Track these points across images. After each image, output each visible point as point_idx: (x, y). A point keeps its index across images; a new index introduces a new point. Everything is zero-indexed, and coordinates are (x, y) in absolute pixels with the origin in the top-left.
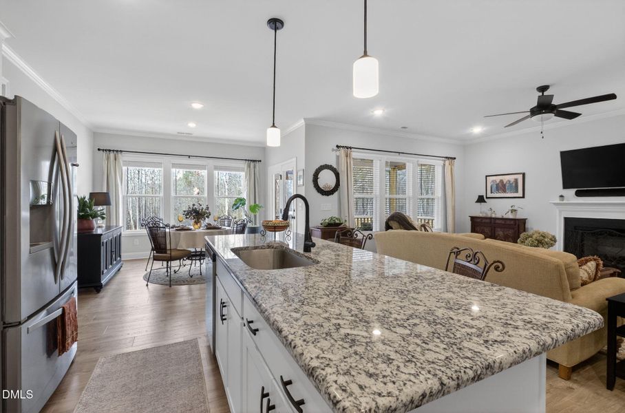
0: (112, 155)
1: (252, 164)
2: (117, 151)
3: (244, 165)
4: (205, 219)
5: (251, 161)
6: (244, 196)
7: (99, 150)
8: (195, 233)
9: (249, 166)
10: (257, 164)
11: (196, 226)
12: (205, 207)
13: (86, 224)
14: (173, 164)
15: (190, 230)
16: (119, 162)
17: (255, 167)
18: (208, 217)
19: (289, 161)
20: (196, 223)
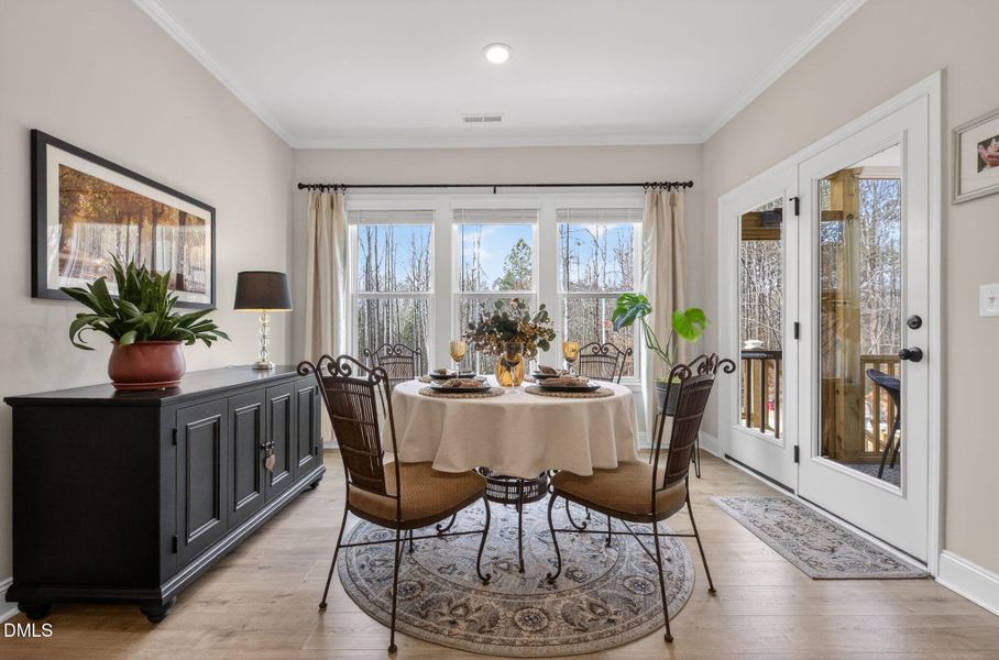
0: (325, 196)
1: (665, 194)
2: (336, 187)
3: (638, 199)
4: (534, 353)
5: (662, 185)
6: (640, 288)
7: (301, 186)
8: (499, 409)
9: (656, 202)
10: (680, 193)
11: (507, 377)
12: (534, 311)
13: (147, 361)
14: (456, 211)
15: (484, 391)
16: (339, 213)
17: (673, 204)
18: (545, 345)
19: (912, 92)
20: (509, 365)
